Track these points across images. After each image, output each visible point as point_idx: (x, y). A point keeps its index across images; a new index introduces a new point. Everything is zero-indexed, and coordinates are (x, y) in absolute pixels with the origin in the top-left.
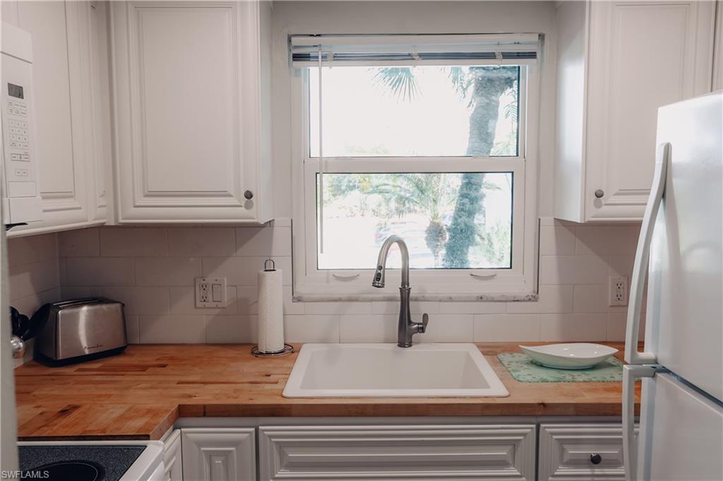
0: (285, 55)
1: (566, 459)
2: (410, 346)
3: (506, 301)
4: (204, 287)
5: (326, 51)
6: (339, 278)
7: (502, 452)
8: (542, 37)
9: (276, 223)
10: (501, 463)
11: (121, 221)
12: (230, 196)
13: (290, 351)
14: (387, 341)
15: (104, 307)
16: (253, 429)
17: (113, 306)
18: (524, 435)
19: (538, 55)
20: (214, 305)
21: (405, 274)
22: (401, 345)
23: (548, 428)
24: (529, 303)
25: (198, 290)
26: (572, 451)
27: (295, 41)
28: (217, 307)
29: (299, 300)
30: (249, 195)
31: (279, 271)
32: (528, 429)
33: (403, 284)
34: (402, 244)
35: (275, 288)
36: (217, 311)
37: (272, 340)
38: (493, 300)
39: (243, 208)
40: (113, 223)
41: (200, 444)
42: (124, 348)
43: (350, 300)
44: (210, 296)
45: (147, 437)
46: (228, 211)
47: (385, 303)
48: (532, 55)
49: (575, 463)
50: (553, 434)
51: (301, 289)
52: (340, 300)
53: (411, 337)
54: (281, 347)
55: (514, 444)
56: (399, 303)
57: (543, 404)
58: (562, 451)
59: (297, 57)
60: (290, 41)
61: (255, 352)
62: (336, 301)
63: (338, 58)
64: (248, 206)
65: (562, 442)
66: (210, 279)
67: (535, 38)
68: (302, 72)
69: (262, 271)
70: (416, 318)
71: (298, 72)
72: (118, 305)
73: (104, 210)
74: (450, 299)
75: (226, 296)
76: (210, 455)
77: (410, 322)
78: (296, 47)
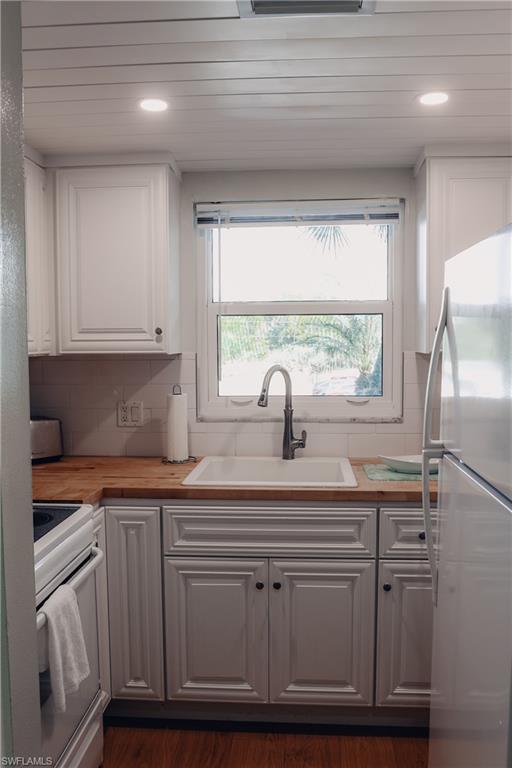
0: (191, 218)
1: (400, 536)
2: (293, 458)
3: (376, 423)
4: (125, 409)
5: (224, 215)
6: (236, 403)
7: (350, 530)
8: (402, 200)
9: (183, 357)
10: (349, 539)
11: (61, 352)
12: (144, 332)
13: (193, 461)
14: (274, 455)
15: (47, 422)
16: (158, 508)
17: (54, 422)
18: (367, 516)
19: (400, 216)
20: (133, 424)
21: (288, 399)
22: (286, 457)
23: (386, 511)
24: (396, 425)
25: (120, 411)
26: (405, 530)
27: (200, 208)
28: (135, 426)
29: (202, 420)
30: (159, 331)
31: (184, 395)
32: (370, 511)
33: (287, 406)
34: (285, 373)
35: (181, 410)
36: (134, 430)
37: (179, 450)
38: (364, 422)
39: (155, 342)
40: (54, 354)
41: (119, 518)
42: (61, 456)
43: (244, 420)
44: (129, 417)
45: (81, 502)
46: (143, 344)
47: (273, 424)
48: (396, 216)
49: (408, 539)
50: (390, 516)
51: (204, 413)
52: (236, 420)
53: (293, 451)
54: (187, 458)
55: (359, 524)
56: (284, 423)
57: (382, 492)
58: (398, 530)
59: (201, 221)
60: (195, 207)
61: (165, 461)
62: (232, 421)
63: (233, 220)
64: (159, 340)
65: (397, 523)
66: (130, 403)
67: (397, 202)
68: (206, 232)
69: (171, 395)
70: (297, 436)
71: (202, 233)
72: (57, 422)
73: (48, 343)
74: (328, 421)
75: (143, 416)
76: (127, 528)
77: (292, 438)
78: (201, 212)
